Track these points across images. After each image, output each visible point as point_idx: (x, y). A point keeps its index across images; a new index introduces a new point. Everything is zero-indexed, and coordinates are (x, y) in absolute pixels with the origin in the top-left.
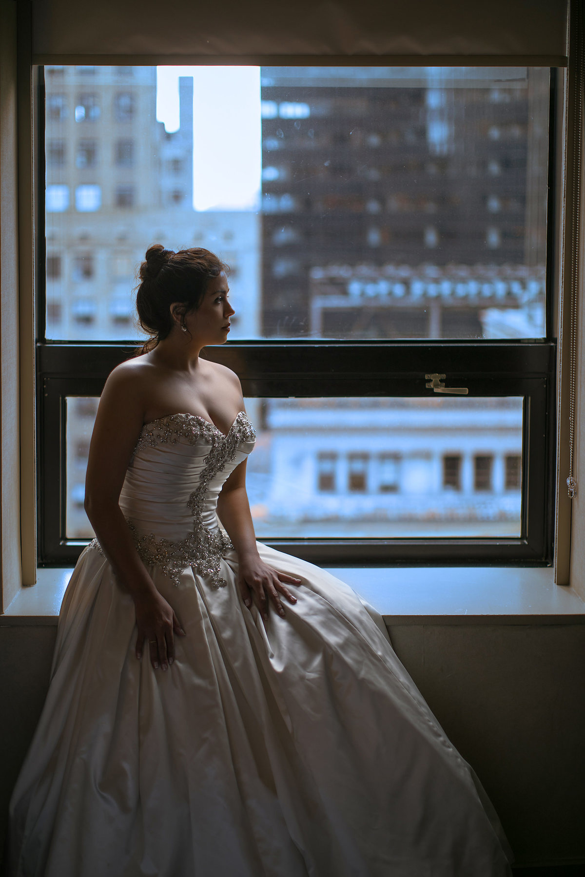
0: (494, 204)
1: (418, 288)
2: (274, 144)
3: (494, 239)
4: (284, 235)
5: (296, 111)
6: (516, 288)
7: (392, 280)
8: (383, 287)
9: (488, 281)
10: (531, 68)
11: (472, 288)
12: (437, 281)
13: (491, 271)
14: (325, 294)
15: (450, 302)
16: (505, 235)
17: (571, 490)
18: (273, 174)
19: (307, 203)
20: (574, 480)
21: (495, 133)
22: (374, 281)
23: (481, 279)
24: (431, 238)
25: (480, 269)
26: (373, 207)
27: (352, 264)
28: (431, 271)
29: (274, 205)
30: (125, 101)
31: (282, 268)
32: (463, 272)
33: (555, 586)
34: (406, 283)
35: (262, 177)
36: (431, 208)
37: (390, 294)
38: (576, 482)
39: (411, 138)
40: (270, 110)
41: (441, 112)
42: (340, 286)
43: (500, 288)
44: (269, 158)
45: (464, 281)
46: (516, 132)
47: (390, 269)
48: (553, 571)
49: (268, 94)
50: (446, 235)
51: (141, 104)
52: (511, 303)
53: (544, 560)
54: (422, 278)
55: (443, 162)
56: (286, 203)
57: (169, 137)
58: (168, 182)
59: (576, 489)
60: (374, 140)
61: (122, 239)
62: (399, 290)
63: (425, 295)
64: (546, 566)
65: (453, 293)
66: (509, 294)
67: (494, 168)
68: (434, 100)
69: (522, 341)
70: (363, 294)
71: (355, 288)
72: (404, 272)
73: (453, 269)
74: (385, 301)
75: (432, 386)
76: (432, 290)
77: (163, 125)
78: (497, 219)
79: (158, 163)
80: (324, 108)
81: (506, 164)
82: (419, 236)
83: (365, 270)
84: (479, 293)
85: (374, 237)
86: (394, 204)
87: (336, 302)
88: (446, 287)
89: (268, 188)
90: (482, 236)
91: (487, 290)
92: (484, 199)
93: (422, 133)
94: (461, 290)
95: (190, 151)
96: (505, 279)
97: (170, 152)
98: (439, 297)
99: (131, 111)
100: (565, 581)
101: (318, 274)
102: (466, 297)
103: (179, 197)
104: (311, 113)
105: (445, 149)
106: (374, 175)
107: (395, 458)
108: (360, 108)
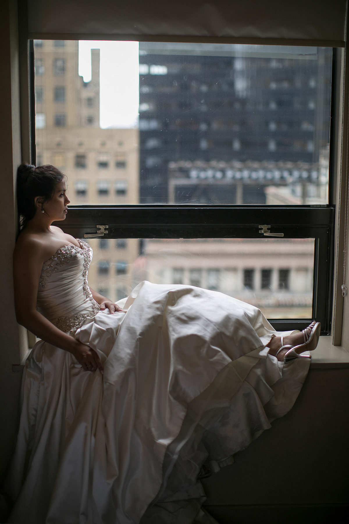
0: (273, 126)
1: (230, 174)
2: (146, 89)
3: (272, 146)
4: (152, 143)
5: (159, 70)
6: (286, 174)
7: (214, 169)
8: (210, 173)
9: (270, 170)
10: (320, 47)
11: (261, 174)
12: (240, 170)
13: (271, 165)
14: (176, 177)
15: (247, 182)
16: (278, 144)
17: (344, 292)
18: (145, 107)
19: (166, 125)
20: (346, 286)
21: (273, 86)
22: (204, 170)
23: (266, 169)
24: (237, 145)
25: (265, 164)
26: (203, 127)
27: (192, 160)
28: (237, 164)
29: (146, 125)
30: (59, 63)
31: (151, 162)
32: (256, 165)
33: (333, 346)
34: (223, 171)
35: (139, 108)
36: (236, 128)
37: (214, 177)
38: (347, 288)
39: (225, 88)
40: (144, 69)
41: (242, 72)
42: (185, 173)
43: (277, 174)
44: (143, 98)
45: (256, 170)
46: (285, 85)
47: (214, 163)
48: (332, 337)
49: (144, 60)
50: (245, 144)
51: (69, 65)
52: (282, 183)
53: (325, 332)
54: (232, 168)
55: (243, 102)
56: (154, 125)
57: (85, 85)
58: (85, 112)
59: (347, 291)
60: (204, 88)
61: (59, 145)
62: (219, 175)
63: (234, 178)
64: (327, 335)
65: (250, 177)
66: (282, 178)
67: (273, 106)
68: (239, 65)
69: (311, 206)
70: (198, 177)
71: (194, 174)
72: (222, 165)
73: (249, 163)
74: (211, 181)
75: (263, 232)
76: (238, 175)
77: (82, 78)
78: (274, 135)
79: (79, 100)
80: (176, 69)
81: (280, 103)
82: (230, 144)
83: (200, 163)
84: (265, 177)
85: (204, 145)
86: (215, 126)
87: (182, 182)
88: (246, 174)
89: (143, 116)
90: (265, 145)
91: (269, 175)
92: (267, 124)
93: (232, 84)
94: (254, 175)
95: (98, 93)
96: (280, 169)
97: (85, 94)
98: (242, 179)
99: (63, 69)
100: (338, 343)
101: (173, 165)
102: (257, 179)
103: (91, 120)
104: (168, 72)
105: (245, 94)
106: (204, 108)
107: (217, 270)
108: (196, 69)
